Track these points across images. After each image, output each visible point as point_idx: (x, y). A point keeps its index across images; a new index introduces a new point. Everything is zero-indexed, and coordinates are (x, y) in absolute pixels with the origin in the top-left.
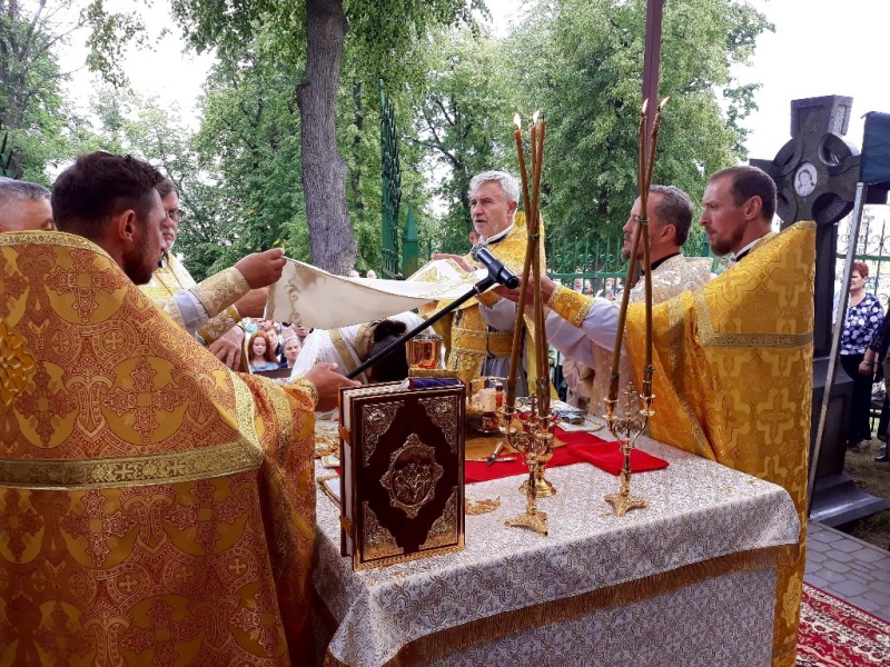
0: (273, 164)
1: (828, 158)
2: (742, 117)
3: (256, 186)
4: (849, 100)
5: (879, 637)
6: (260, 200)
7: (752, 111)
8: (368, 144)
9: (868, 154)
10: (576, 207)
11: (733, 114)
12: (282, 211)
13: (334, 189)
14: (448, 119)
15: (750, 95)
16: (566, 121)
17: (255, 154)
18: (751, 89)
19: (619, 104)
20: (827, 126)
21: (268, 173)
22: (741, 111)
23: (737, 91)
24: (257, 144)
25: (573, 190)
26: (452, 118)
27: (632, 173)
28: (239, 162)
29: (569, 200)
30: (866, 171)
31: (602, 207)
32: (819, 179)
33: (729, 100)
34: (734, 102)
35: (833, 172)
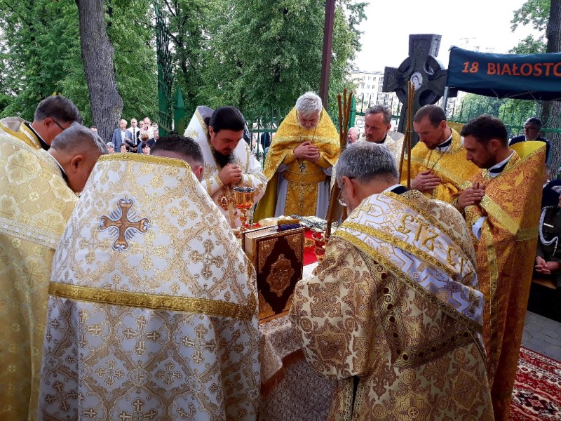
0: (47, 37)
1: (428, 70)
2: (358, 23)
3: (34, 53)
4: (440, 36)
5: (556, 371)
6: (39, 64)
7: (363, 19)
8: (117, 27)
9: (452, 71)
10: (260, 78)
11: (352, 21)
12: (56, 72)
13: (105, 63)
14: (171, 11)
15: (362, 10)
16: (253, 21)
17: (32, 29)
18: (363, 6)
19: (286, 12)
20: (428, 51)
21: (43, 44)
22: (357, 19)
23: (355, 6)
24: (33, 22)
25: (259, 66)
26: (174, 11)
27: (294, 57)
28: (18, 35)
29: (256, 73)
30: (450, 80)
31: (277, 79)
32: (424, 81)
33: (350, 11)
34: (353, 13)
35: (431, 78)
